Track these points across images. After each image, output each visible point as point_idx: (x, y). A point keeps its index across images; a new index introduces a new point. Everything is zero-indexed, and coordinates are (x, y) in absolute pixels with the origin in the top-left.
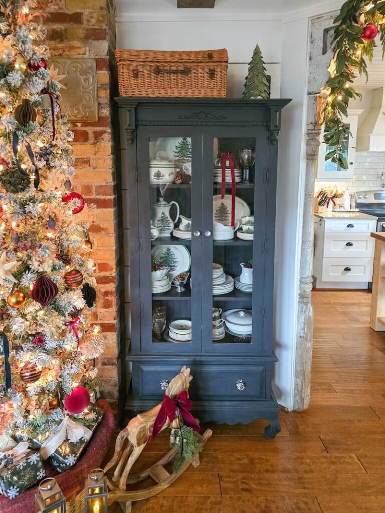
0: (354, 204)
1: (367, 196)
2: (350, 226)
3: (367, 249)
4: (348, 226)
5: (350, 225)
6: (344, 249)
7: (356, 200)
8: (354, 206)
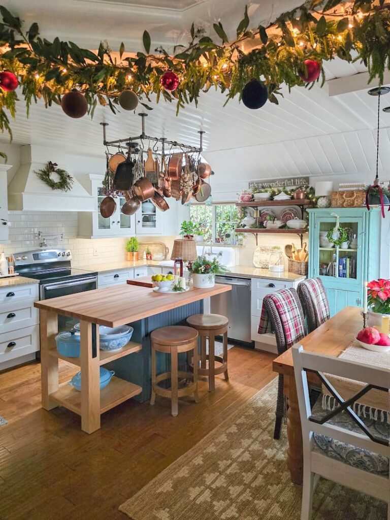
0: (12, 268)
1: (26, 258)
2: (10, 295)
3: (31, 316)
4: (8, 295)
5: (10, 293)
6: (5, 322)
7: (14, 263)
8: (13, 269)
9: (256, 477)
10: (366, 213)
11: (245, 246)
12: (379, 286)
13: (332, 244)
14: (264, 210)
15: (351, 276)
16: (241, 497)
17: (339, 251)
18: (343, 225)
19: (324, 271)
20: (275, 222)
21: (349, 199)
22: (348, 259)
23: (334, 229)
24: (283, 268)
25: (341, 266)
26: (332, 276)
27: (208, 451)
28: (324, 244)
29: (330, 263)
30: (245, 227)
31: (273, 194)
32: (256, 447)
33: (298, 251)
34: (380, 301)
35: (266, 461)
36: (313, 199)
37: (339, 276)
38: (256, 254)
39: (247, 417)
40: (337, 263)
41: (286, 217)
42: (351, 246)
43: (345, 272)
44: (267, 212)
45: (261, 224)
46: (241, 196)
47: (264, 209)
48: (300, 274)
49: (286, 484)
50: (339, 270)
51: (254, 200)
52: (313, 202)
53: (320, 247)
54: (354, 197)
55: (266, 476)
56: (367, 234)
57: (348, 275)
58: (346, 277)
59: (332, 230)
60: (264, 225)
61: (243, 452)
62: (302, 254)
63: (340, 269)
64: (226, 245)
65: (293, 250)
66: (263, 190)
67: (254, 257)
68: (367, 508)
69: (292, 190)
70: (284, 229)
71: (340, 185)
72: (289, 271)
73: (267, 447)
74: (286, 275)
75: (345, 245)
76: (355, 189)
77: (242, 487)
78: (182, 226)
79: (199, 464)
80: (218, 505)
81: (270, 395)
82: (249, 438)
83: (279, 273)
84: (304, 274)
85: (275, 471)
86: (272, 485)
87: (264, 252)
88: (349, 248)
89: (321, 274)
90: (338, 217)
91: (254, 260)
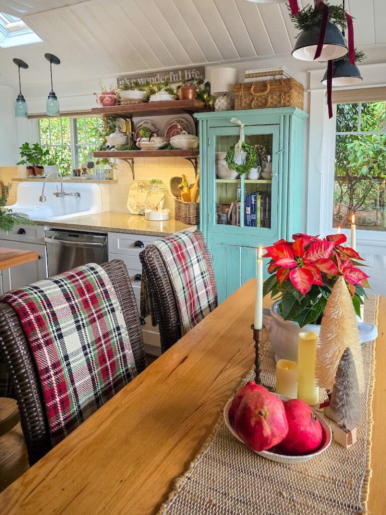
10: (284, 116)
11: (116, 181)
13: (235, 174)
14: (142, 123)
15: (263, 225)
17: (246, 184)
18: (251, 139)
19: (224, 218)
20: (152, 138)
21: (258, 94)
22: (259, 197)
23: (236, 146)
24: (167, 214)
25: (249, 209)
26: (236, 225)
28: (223, 173)
29: (232, 205)
30: (112, 150)
31: (151, 94)
34: (295, 293)
36: (209, 100)
37: (246, 224)
38: (131, 193)
40: (242, 204)
41: (172, 131)
42: (264, 175)
43: (254, 217)
44: (144, 125)
45: (135, 145)
46: (99, 96)
47: (141, 121)
48: (190, 224)
50: (246, 215)
52: (209, 105)
53: (218, 177)
54: (268, 91)
56: (286, 151)
57: (259, 221)
58: (255, 225)
59: (232, 148)
60: (138, 144)
62: (193, 191)
63: (247, 213)
64: (89, 179)
65: (183, 184)
67: (129, 198)
70: (167, 150)
71: (247, 72)
72: (178, 218)
74: (173, 225)
75: (254, 174)
76: (269, 78)
78: (20, 151)
83: (161, 223)
84: (194, 223)
87: (143, 190)
88: (261, 178)
89: (219, 221)
90: (243, 125)
91: (128, 203)
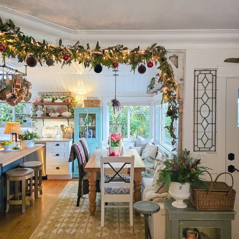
9: (77, 219)
10: (98, 110)
11: (36, 126)
12: (113, 137)
13: (84, 124)
15: (93, 137)
16: (75, 226)
17: (88, 127)
18: (89, 115)
20: (55, 113)
21: (91, 103)
22: (92, 130)
24: (60, 137)
25: (89, 133)
26: (85, 137)
27: (51, 218)
28: (81, 124)
29: (84, 133)
30: (38, 116)
31: (53, 100)
32: (71, 211)
33: (67, 128)
35: (77, 214)
37: (88, 138)
38: (43, 130)
39: (60, 204)
41: (60, 111)
43: (90, 135)
44: (49, 108)
45: (48, 115)
49: (89, 217)
50: (88, 135)
51: (43, 102)
53: (79, 125)
55: (80, 218)
56: (99, 118)
57: (92, 137)
59: (85, 117)
60: (50, 115)
61: (67, 214)
62: (69, 129)
64: (23, 126)
65: (64, 127)
66: (47, 97)
67: (43, 132)
68: (118, 214)
69: (63, 98)
70: (60, 117)
71: (87, 97)
72: (63, 137)
73: (76, 210)
74: (62, 139)
75: (90, 124)
76: (94, 99)
77: (73, 223)
79: (50, 223)
80: (68, 231)
81: (66, 194)
82: (66, 209)
83: (58, 139)
84: (72, 138)
85: (83, 215)
86: (84, 219)
87: (48, 129)
88: (92, 125)
90: (87, 111)
91: (43, 134)
